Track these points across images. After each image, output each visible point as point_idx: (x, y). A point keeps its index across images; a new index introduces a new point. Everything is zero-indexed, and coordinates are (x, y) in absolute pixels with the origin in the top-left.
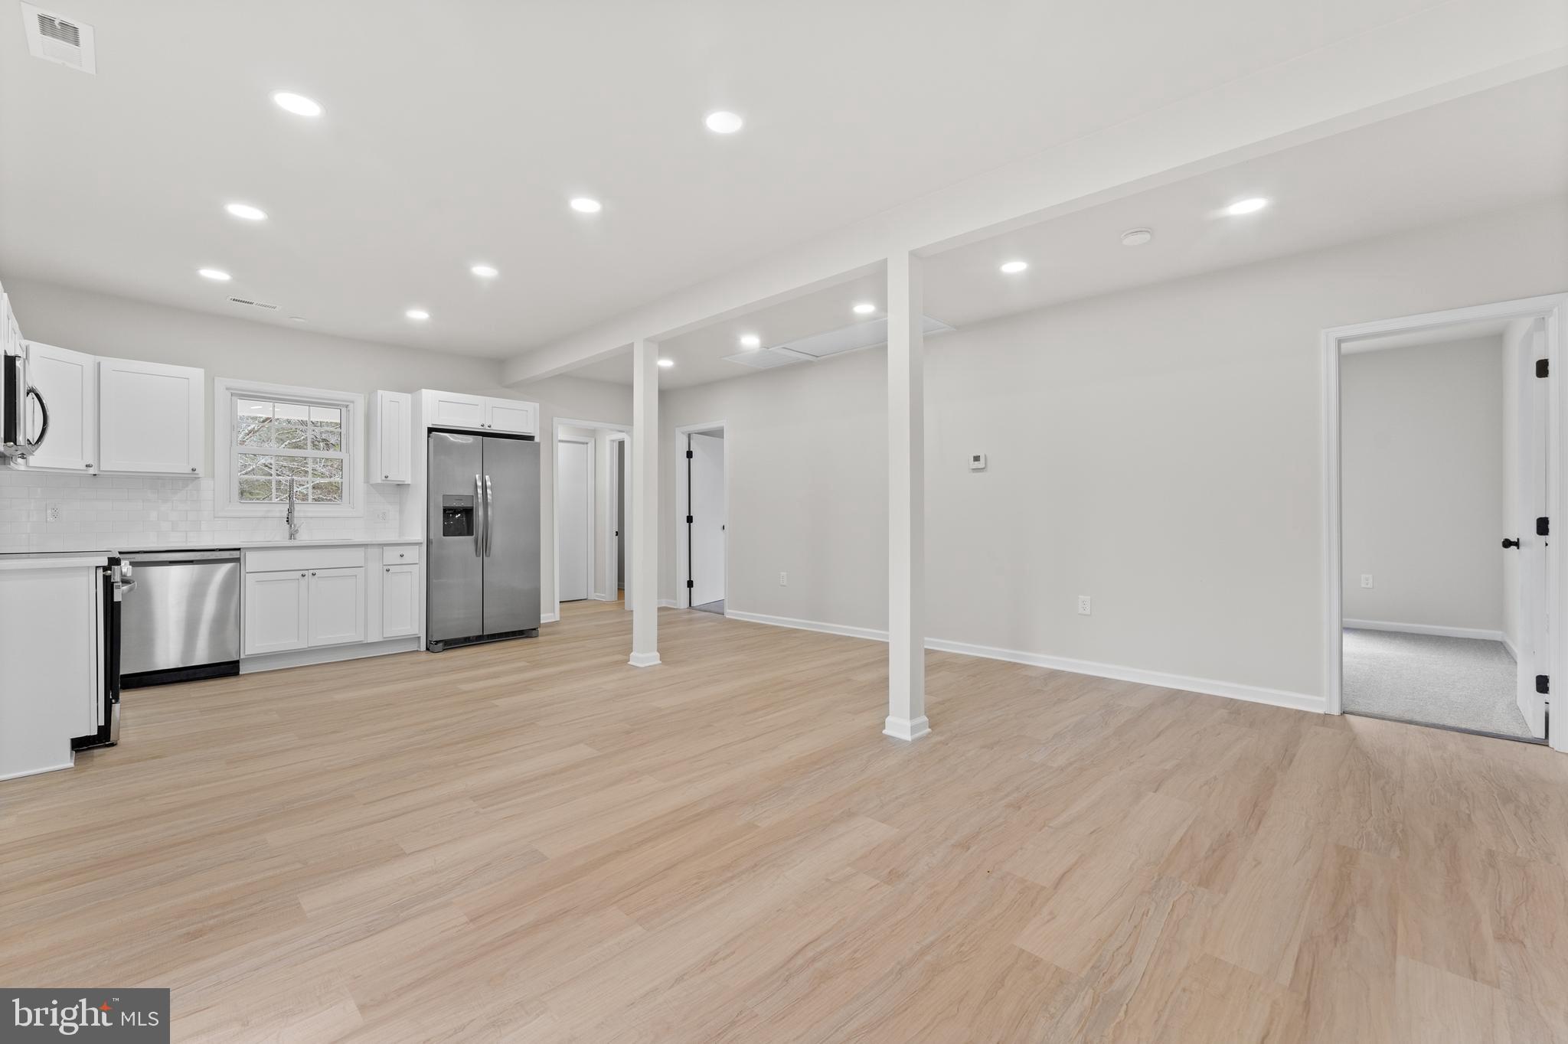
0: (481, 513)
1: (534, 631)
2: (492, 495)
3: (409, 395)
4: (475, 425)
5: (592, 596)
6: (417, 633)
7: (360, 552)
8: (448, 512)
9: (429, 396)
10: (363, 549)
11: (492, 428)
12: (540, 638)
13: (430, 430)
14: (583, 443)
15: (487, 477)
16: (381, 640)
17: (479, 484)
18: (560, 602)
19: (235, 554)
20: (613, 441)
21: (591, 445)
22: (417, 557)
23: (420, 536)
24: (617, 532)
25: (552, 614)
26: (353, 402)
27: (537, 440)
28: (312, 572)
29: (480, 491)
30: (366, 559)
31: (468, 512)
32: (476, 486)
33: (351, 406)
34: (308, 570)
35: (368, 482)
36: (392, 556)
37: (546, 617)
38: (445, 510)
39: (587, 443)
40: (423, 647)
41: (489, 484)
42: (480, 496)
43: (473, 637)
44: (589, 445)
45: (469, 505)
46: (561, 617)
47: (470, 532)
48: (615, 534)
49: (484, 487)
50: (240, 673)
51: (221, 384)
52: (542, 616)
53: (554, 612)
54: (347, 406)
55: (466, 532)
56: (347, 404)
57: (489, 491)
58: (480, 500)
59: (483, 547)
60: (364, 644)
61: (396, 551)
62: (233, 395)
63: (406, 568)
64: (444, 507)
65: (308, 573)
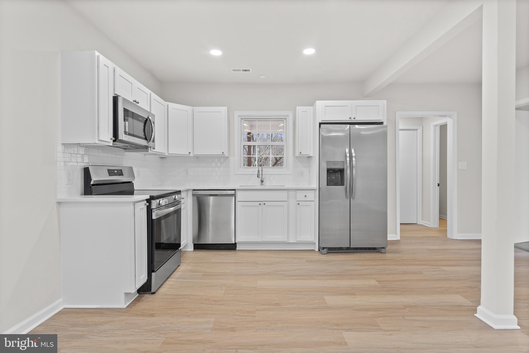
0: (348, 172)
1: (383, 249)
2: (356, 161)
3: (312, 107)
4: (346, 119)
5: (420, 222)
6: (313, 240)
7: (285, 193)
8: (330, 171)
9: (319, 104)
10: (287, 192)
11: (356, 119)
12: (388, 256)
13: (320, 124)
14: (414, 130)
15: (353, 151)
16: (296, 242)
17: (348, 155)
18: (401, 224)
19: (233, 192)
20: (436, 126)
21: (419, 131)
22: (313, 196)
23: (315, 185)
24: (439, 184)
25: (395, 235)
26: (288, 116)
27: (385, 124)
28: (264, 202)
29: (348, 159)
30: (288, 197)
31: (342, 171)
32: (346, 156)
33: (287, 118)
34: (262, 201)
35: (294, 156)
36: (300, 196)
37: (391, 237)
38: (328, 170)
39: (417, 130)
40: (317, 249)
41: (354, 155)
42: (348, 162)
43: (344, 248)
44: (418, 131)
45: (342, 167)
46: (401, 237)
47: (342, 184)
48: (437, 185)
49: (351, 157)
50: (237, 249)
51: (237, 114)
52: (388, 235)
53: (396, 234)
54: (286, 119)
55: (340, 183)
56: (286, 117)
57: (354, 159)
58: (348, 165)
59: (350, 193)
60: (288, 243)
61: (303, 194)
62: (241, 119)
63: (308, 203)
64: (327, 168)
65: (262, 203)
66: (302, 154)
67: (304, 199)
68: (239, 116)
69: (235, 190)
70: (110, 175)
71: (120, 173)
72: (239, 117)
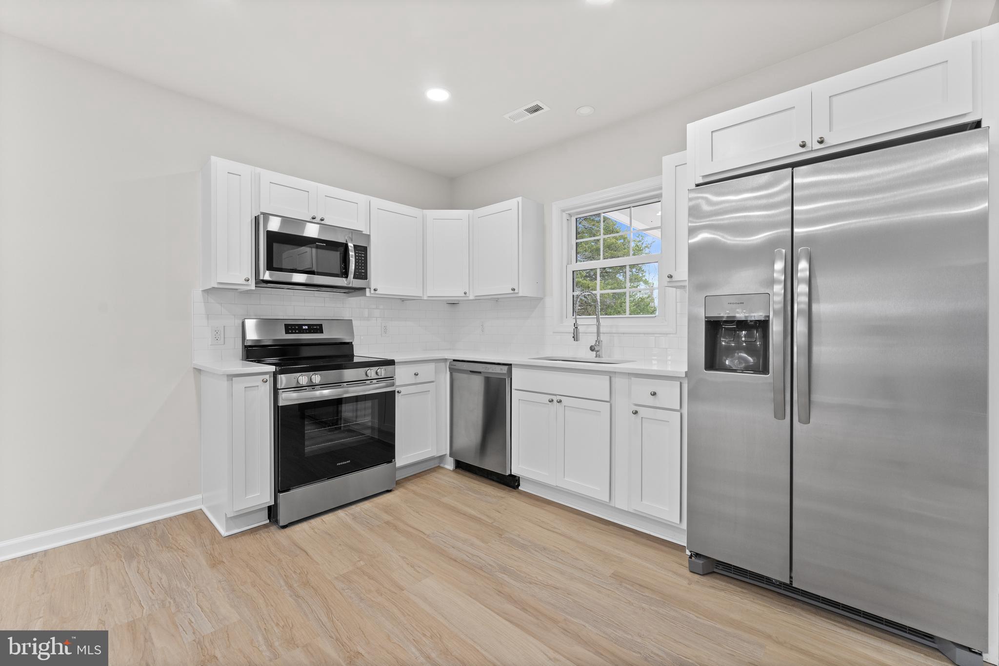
9: (694, 131)
11: (830, 142)
16: (631, 510)
19: (504, 370)
22: (678, 399)
28: (558, 398)
30: (611, 391)
34: (557, 395)
36: (641, 390)
38: (708, 325)
45: (761, 313)
47: (764, 369)
50: (520, 488)
51: (557, 206)
57: (802, 288)
59: (793, 401)
60: (611, 506)
61: (646, 387)
62: (570, 215)
63: (661, 414)
64: (706, 317)
65: (555, 400)
66: (674, 279)
67: (651, 401)
68: (563, 211)
69: (511, 365)
70: (287, 332)
71: (317, 328)
72: (564, 213)
